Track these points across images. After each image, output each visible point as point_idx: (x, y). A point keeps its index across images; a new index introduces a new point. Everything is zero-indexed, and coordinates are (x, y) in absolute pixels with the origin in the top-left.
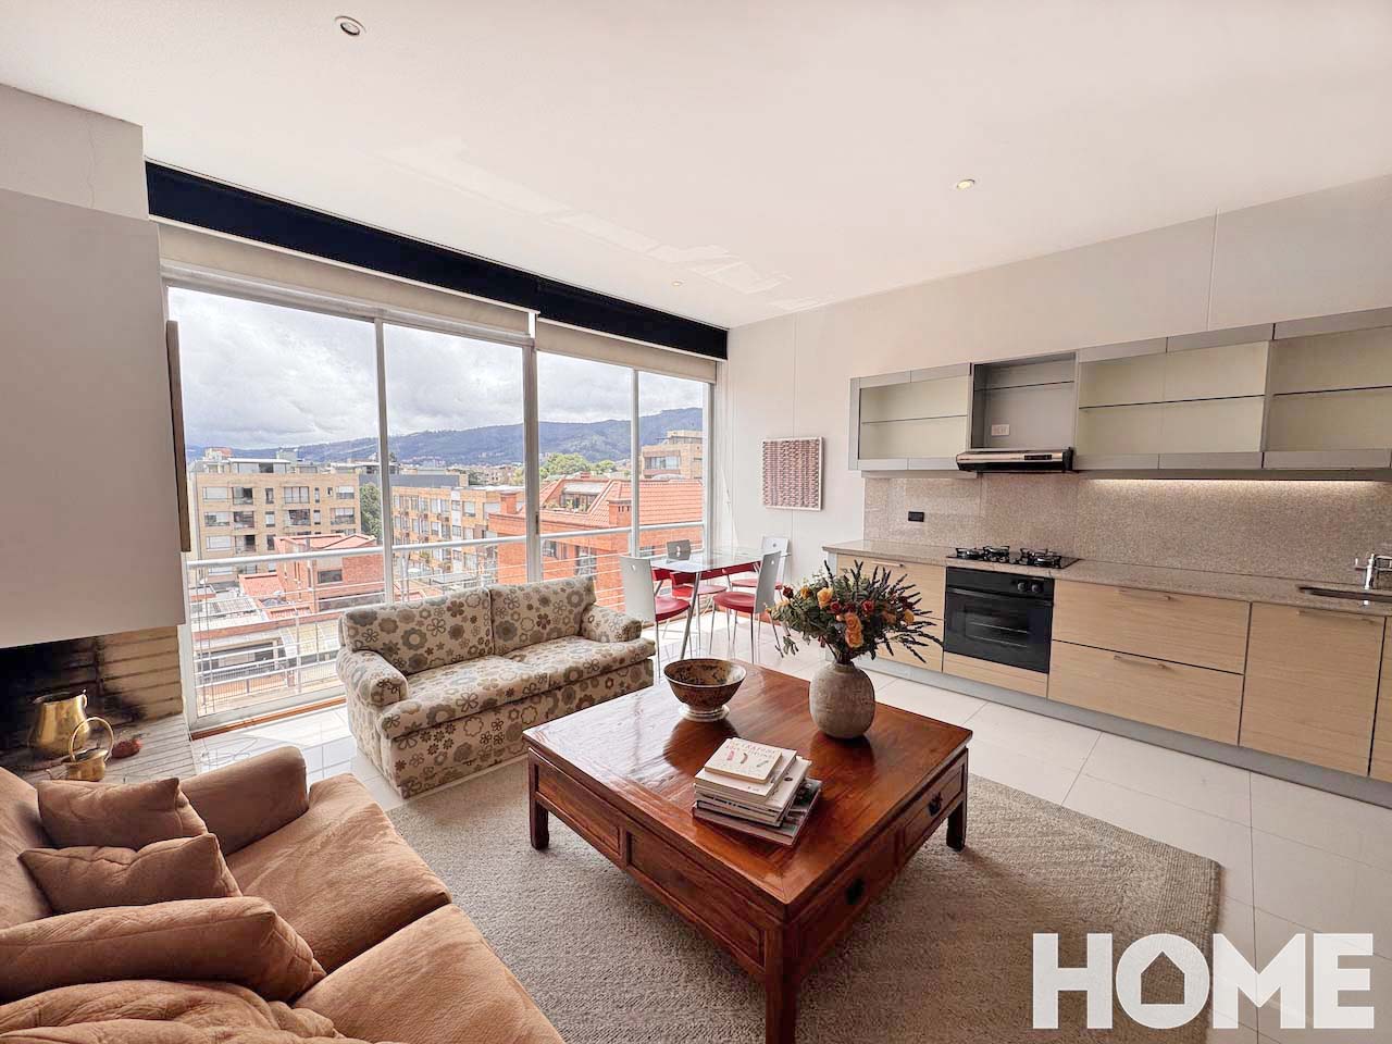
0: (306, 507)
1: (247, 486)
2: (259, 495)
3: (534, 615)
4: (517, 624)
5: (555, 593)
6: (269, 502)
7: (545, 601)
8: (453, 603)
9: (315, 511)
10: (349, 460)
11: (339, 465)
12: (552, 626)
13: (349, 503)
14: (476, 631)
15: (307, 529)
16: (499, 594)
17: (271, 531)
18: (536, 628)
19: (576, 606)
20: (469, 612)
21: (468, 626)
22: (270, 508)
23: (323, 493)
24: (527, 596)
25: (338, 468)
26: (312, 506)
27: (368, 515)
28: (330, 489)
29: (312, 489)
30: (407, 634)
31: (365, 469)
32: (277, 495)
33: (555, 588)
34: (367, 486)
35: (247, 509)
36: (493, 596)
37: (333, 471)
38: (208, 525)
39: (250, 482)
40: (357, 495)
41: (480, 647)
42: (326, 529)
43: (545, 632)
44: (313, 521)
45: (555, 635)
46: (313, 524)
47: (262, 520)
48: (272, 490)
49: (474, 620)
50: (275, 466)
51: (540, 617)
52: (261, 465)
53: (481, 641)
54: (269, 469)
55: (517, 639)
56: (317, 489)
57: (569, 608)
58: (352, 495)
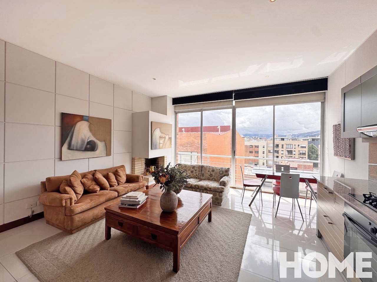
0: (292, 150)
1: (278, 144)
2: (280, 146)
3: (209, 173)
4: (205, 174)
5: (217, 170)
6: (282, 148)
7: (213, 171)
8: (194, 166)
9: (294, 151)
10: (308, 137)
11: (304, 138)
12: (213, 177)
13: (304, 149)
14: (196, 173)
15: (291, 156)
16: (203, 166)
17: (282, 155)
18: (209, 176)
19: (221, 174)
20: (195, 169)
21: (194, 171)
22: (283, 149)
23: (297, 146)
24: (209, 169)
25: (303, 139)
26: (293, 150)
27: (310, 153)
28: (299, 145)
29: (294, 145)
31: (312, 140)
32: (285, 146)
33: (218, 168)
34: (311, 145)
35: (277, 149)
36: (202, 167)
37: (302, 140)
38: (269, 152)
39: (278, 143)
40: (307, 147)
41: (196, 176)
42: (297, 156)
43: (211, 178)
44: (293, 153)
45: (214, 180)
46: (293, 154)
47: (280, 152)
48: (283, 145)
49: (196, 170)
50: (285, 139)
51: (210, 174)
52: (281, 139)
53: (197, 175)
54: (283, 139)
55: (204, 177)
56: (295, 145)
57: (219, 174)
58: (305, 147)
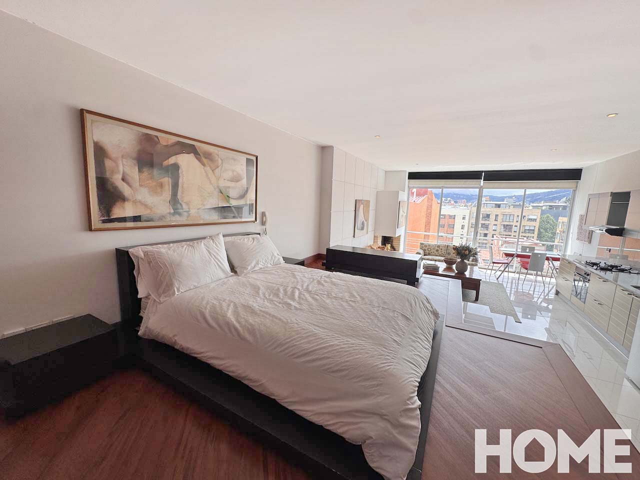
0: (511, 224)
2: (493, 217)
6: (496, 220)
8: (439, 245)
10: (543, 202)
11: (535, 205)
13: (533, 223)
15: (510, 234)
17: (494, 232)
22: (496, 223)
26: (514, 224)
27: (542, 231)
30: (428, 248)
32: (500, 218)
34: (545, 216)
35: (487, 222)
39: (489, 212)
40: (538, 220)
44: (513, 230)
47: (492, 227)
48: (498, 215)
50: (502, 205)
52: (496, 204)
58: (535, 220)
